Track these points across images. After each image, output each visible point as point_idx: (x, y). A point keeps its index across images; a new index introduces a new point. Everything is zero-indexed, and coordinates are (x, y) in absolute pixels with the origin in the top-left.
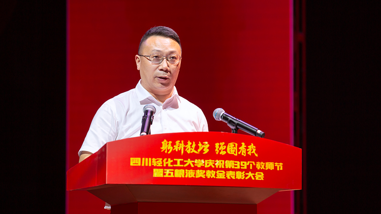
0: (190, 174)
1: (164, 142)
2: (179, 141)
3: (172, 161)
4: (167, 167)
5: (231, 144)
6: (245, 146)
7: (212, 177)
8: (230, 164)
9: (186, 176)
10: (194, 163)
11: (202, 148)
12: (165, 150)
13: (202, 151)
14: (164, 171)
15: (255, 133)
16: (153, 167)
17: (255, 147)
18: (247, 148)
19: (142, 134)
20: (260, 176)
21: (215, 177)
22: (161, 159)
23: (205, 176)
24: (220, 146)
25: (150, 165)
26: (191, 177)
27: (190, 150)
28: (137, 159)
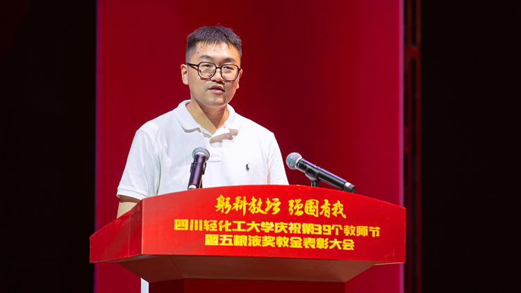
0: (255, 241)
1: (220, 199)
2: (240, 197)
3: (230, 224)
4: (224, 232)
5: (310, 202)
6: (329, 204)
7: (284, 246)
8: (308, 228)
9: (250, 245)
10: (259, 227)
11: (271, 206)
12: (221, 209)
13: (271, 210)
14: (220, 238)
15: (343, 186)
16: (205, 232)
17: (342, 205)
18: (331, 207)
19: (190, 187)
20: (349, 245)
21: (288, 246)
22: (216, 221)
23: (275, 245)
24: (295, 204)
25: (201, 229)
26: (256, 245)
27: (254, 209)
28: (183, 220)
